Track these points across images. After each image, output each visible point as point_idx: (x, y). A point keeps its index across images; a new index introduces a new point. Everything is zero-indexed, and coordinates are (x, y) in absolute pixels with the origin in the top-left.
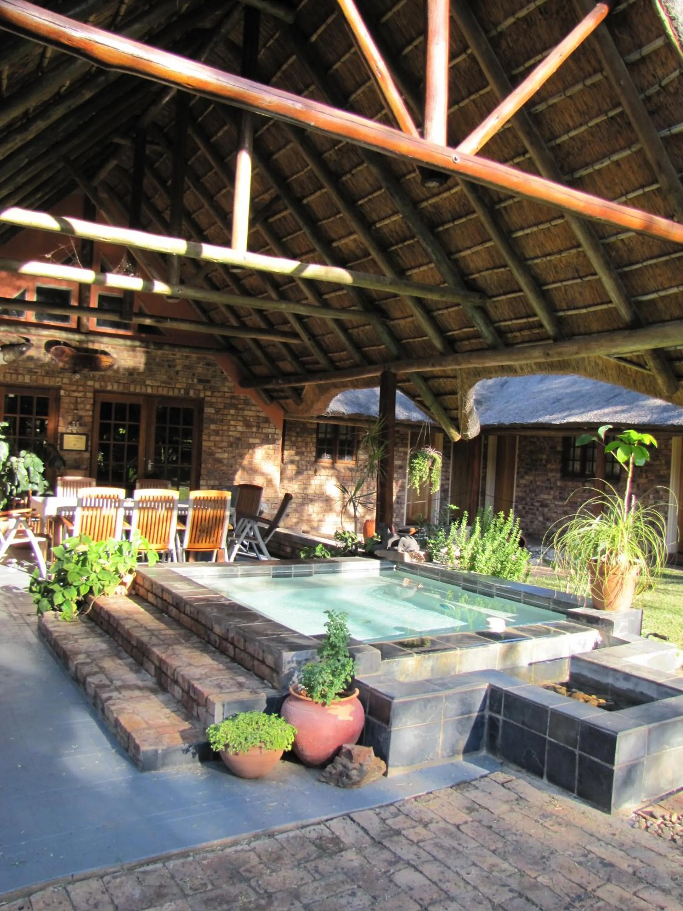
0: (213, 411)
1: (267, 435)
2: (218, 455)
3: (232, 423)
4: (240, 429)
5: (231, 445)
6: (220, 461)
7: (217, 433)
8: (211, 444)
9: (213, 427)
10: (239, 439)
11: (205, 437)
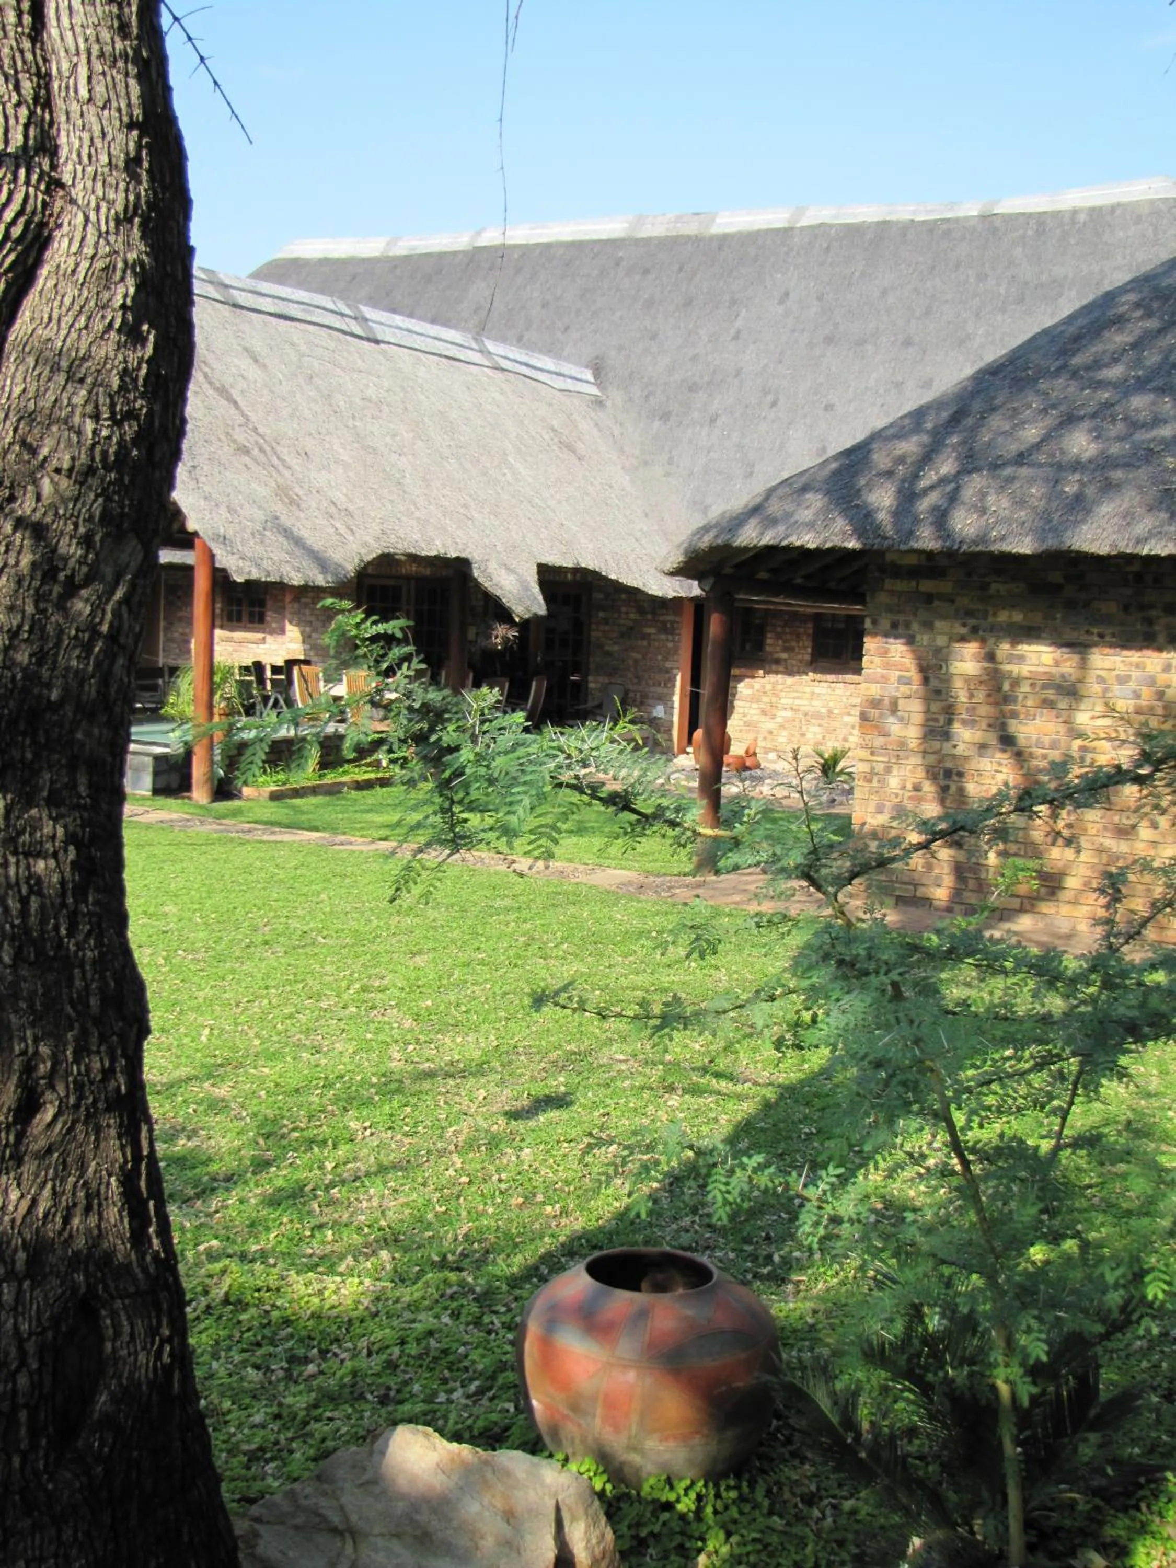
0: (601, 596)
1: (664, 623)
2: (607, 648)
3: (624, 609)
4: (632, 616)
5: (622, 635)
6: (609, 654)
7: (606, 621)
8: (599, 634)
9: (601, 614)
10: (632, 628)
11: (593, 627)
